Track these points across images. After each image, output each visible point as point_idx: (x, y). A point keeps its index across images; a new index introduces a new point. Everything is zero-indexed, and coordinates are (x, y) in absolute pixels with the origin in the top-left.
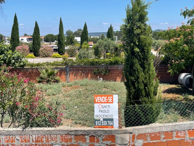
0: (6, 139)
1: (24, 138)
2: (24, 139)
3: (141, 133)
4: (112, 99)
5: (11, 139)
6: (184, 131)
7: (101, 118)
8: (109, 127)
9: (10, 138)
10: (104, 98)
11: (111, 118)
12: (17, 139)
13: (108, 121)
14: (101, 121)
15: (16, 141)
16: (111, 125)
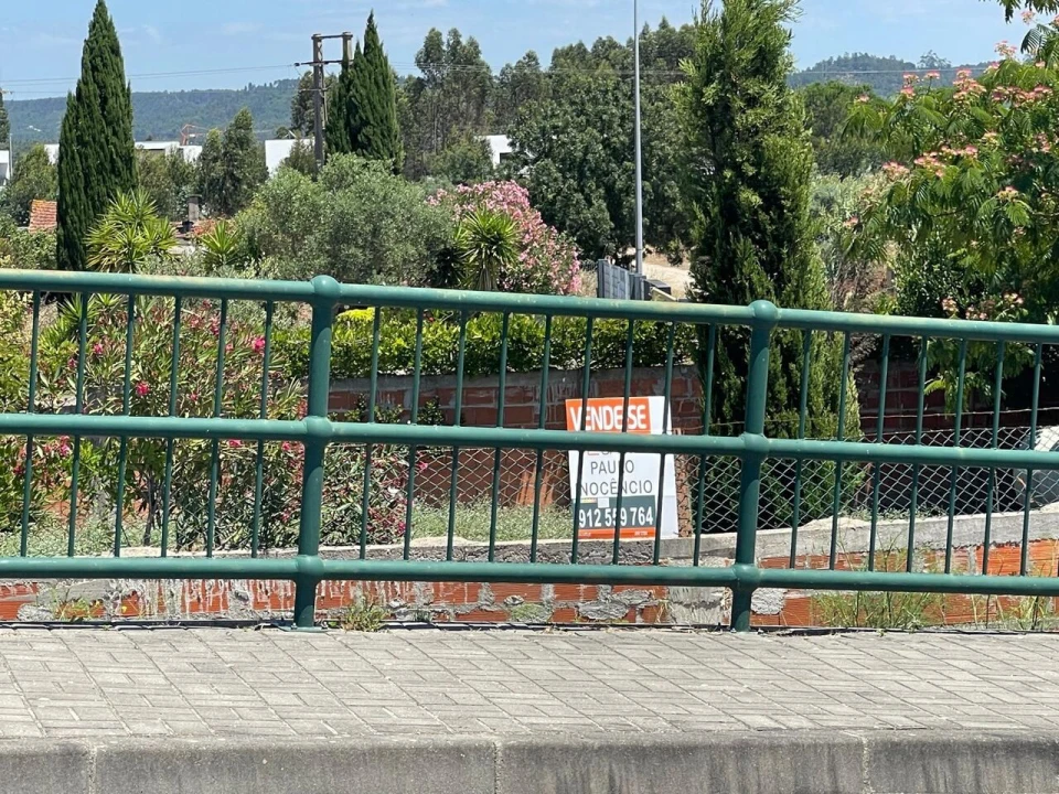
0: (187, 595)
1: (268, 588)
2: (267, 592)
3: (774, 555)
4: (643, 417)
5: (210, 594)
6: (960, 553)
7: (600, 495)
8: (637, 533)
9: (204, 591)
10: (608, 413)
11: (644, 494)
12: (237, 595)
13: (634, 510)
14: (603, 510)
15: (231, 604)
16: (647, 523)
